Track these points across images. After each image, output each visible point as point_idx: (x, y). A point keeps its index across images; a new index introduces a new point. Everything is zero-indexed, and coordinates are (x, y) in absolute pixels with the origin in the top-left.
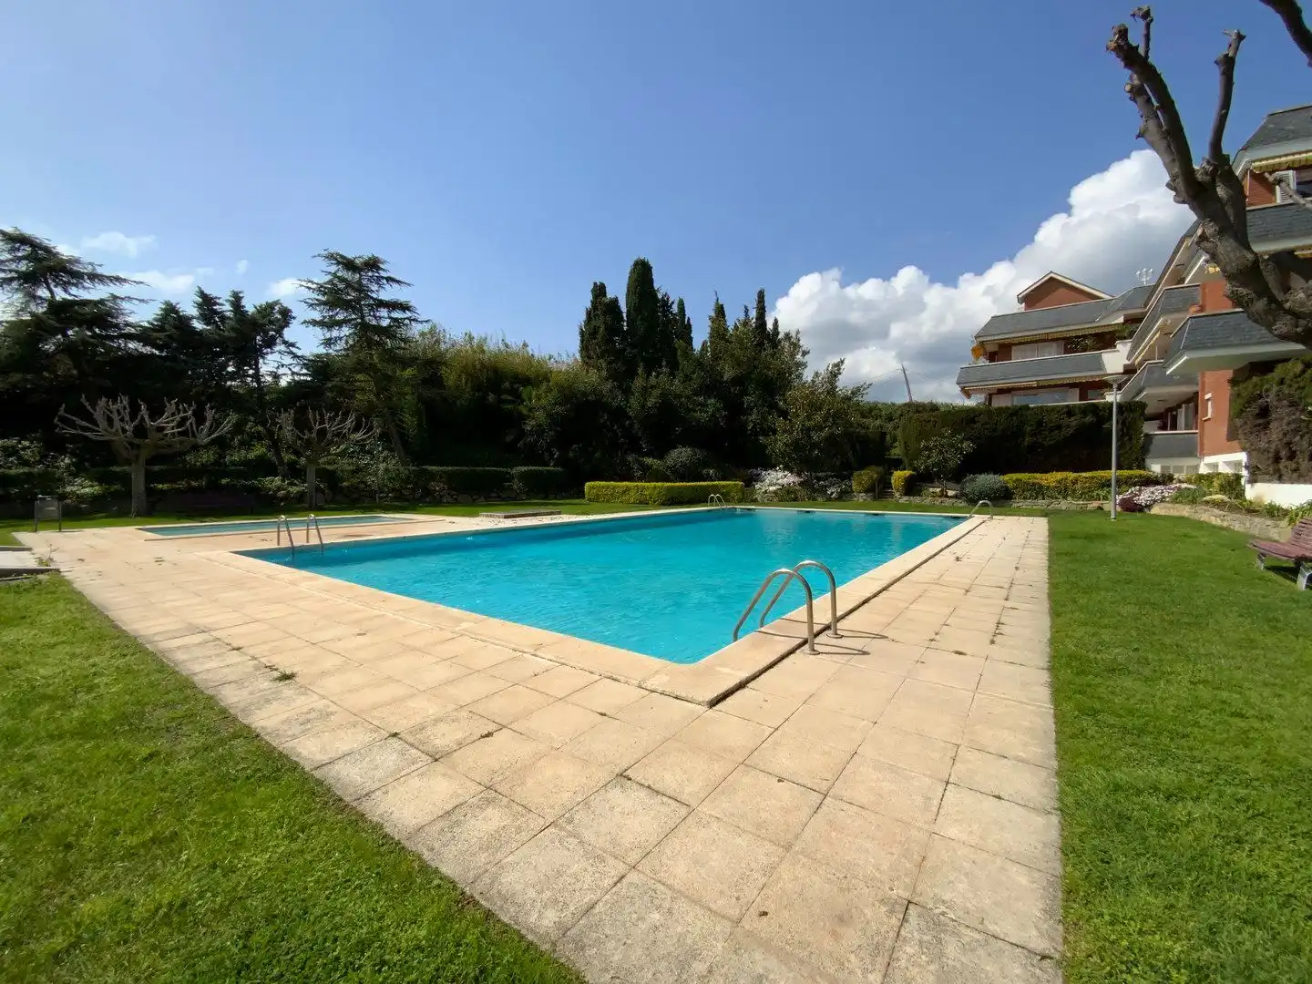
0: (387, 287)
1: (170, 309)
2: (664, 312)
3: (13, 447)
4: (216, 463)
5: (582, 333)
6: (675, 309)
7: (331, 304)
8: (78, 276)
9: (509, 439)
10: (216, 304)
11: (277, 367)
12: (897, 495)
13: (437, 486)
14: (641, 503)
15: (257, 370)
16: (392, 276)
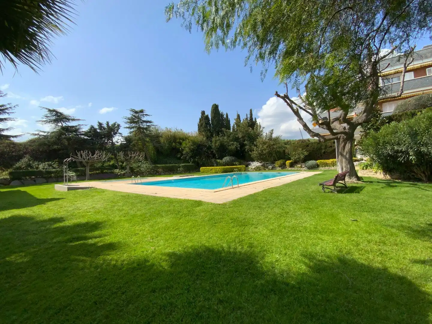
0: (146, 117)
1: (92, 127)
2: (222, 117)
3: (51, 164)
4: (102, 166)
5: (198, 125)
6: (225, 116)
7: (131, 123)
8: (69, 120)
9: (179, 156)
10: (102, 125)
11: (118, 140)
12: (288, 167)
13: (160, 170)
14: (216, 172)
15: (112, 141)
16: (147, 114)
